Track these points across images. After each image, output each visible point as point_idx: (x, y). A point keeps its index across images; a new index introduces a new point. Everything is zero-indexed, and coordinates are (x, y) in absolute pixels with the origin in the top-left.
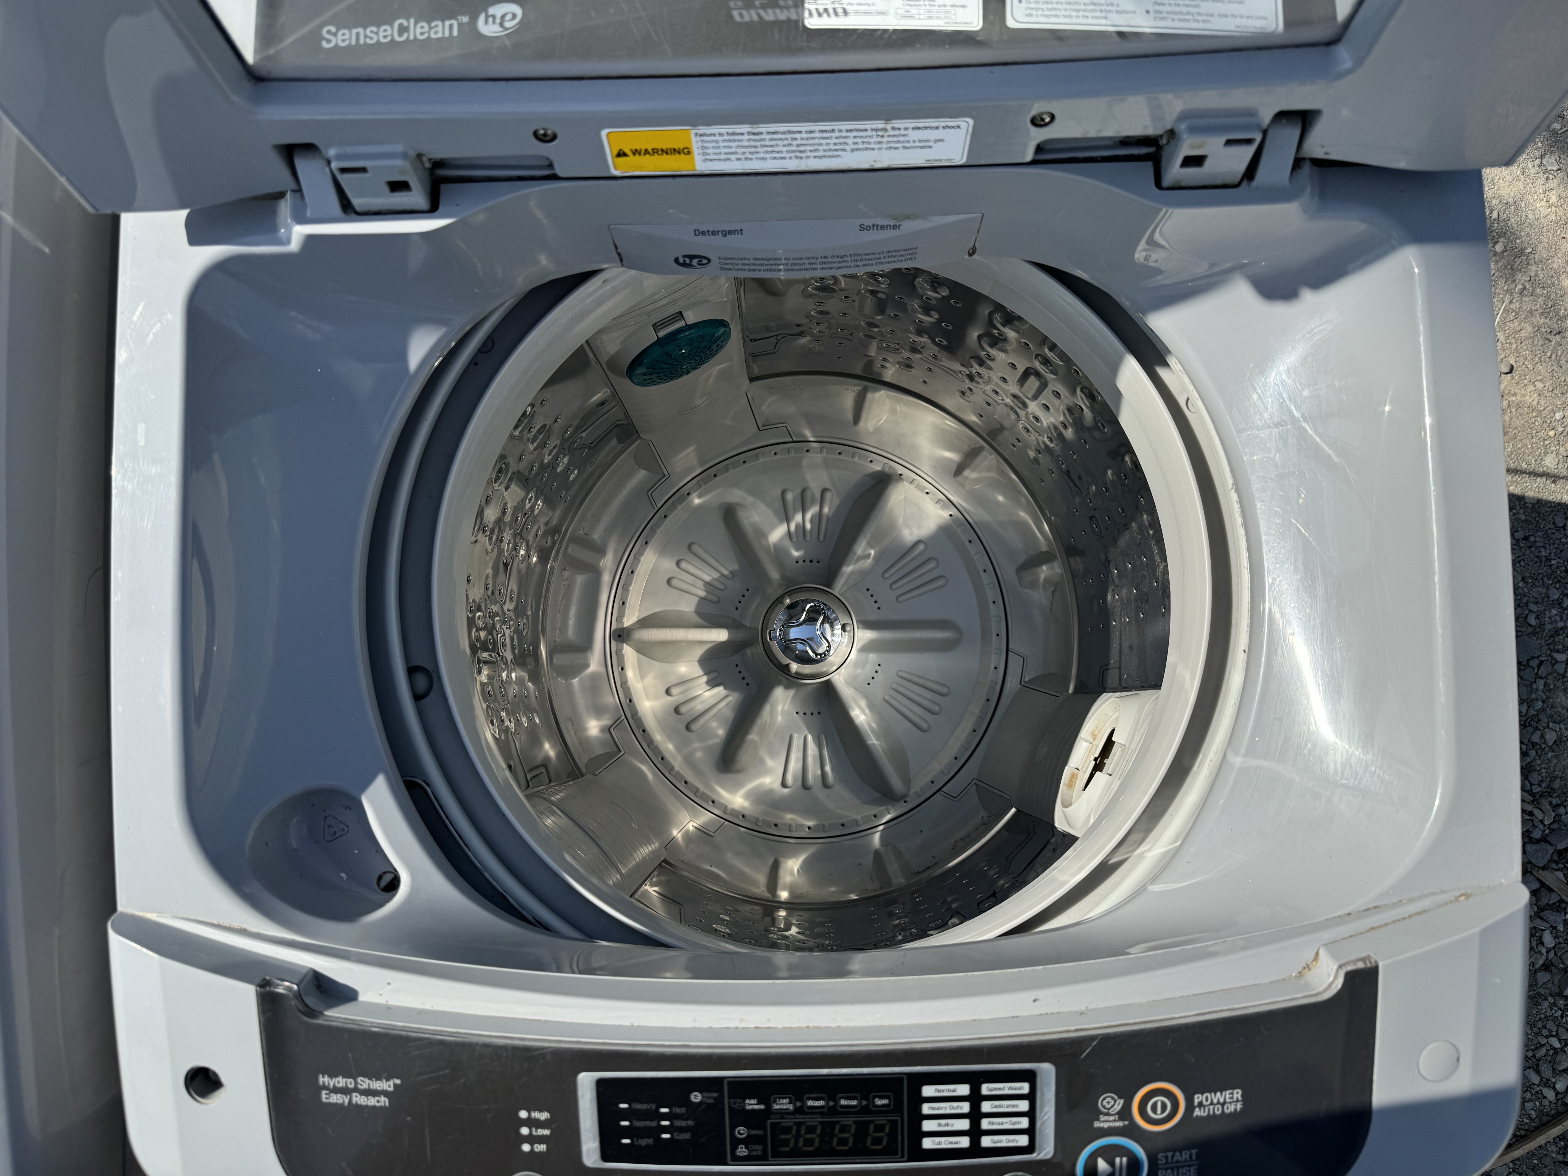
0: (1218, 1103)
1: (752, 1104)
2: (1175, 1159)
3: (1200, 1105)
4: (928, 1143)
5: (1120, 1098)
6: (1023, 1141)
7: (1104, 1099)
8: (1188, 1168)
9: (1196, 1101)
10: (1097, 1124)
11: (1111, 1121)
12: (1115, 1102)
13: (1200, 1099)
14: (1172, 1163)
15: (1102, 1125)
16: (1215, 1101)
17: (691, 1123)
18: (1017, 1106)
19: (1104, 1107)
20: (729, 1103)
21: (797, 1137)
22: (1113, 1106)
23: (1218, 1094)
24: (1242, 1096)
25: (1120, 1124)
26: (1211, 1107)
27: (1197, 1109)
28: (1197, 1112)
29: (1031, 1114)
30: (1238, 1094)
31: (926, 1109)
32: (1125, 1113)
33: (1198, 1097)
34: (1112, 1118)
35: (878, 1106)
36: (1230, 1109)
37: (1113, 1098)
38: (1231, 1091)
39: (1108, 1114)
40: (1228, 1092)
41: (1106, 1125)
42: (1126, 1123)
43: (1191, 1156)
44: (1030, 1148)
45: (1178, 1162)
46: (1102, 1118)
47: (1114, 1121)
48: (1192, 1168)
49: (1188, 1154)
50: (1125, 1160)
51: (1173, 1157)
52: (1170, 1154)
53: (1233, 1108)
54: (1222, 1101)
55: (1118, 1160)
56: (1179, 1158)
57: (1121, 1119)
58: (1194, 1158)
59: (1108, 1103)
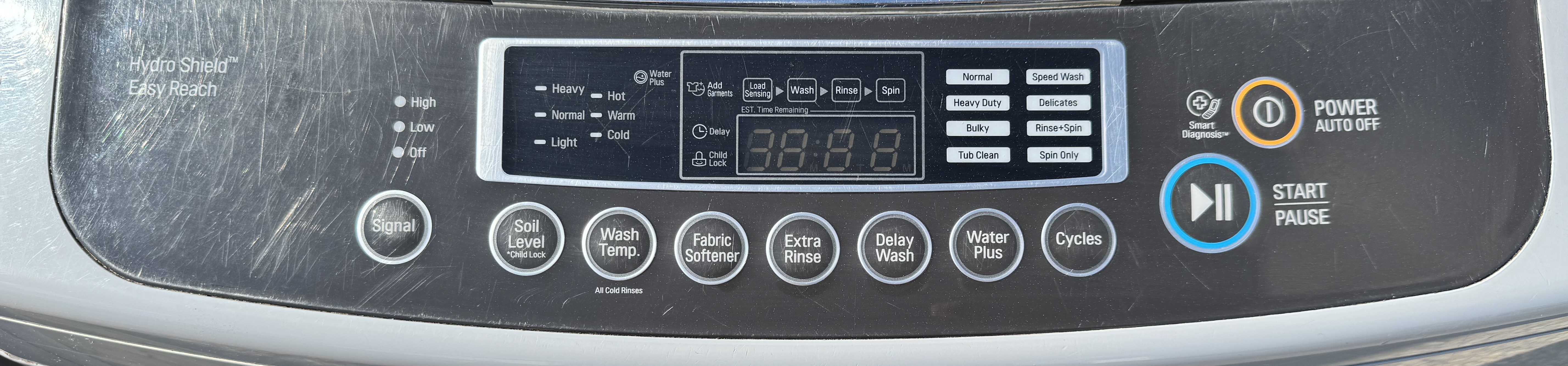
0: (1347, 116)
1: (716, 90)
2: (1297, 195)
3: (1324, 115)
4: (954, 155)
5: (1216, 97)
6: (1084, 155)
7: (1194, 97)
8: (1315, 211)
9: (1318, 109)
10: (1186, 134)
11: (1206, 130)
12: (1210, 102)
13: (1322, 108)
14: (1293, 200)
15: (1194, 135)
16: (1343, 113)
17: (631, 115)
18: (1075, 103)
19: (1194, 108)
20: (685, 87)
21: (776, 149)
22: (1207, 108)
23: (1346, 102)
24: (1377, 108)
25: (1218, 135)
26: (1338, 120)
27: (1320, 122)
28: (1320, 126)
29: (1093, 115)
30: (1371, 105)
31: (951, 103)
32: (1223, 119)
33: (1320, 105)
34: (1206, 126)
35: (886, 97)
36: (1364, 125)
37: (1206, 97)
38: (1362, 100)
39: (1198, 120)
40: (1358, 101)
41: (1199, 136)
42: (1227, 134)
43: (1318, 192)
44: (1094, 167)
45: (1300, 199)
46: (1193, 125)
47: (1210, 130)
48: (1321, 210)
49: (1314, 190)
50: (1228, 187)
51: (1294, 189)
52: (1289, 186)
53: (1367, 124)
54: (1351, 113)
55: (1218, 187)
56: (1302, 194)
57: (1219, 128)
58: (1322, 197)
59: (1200, 103)
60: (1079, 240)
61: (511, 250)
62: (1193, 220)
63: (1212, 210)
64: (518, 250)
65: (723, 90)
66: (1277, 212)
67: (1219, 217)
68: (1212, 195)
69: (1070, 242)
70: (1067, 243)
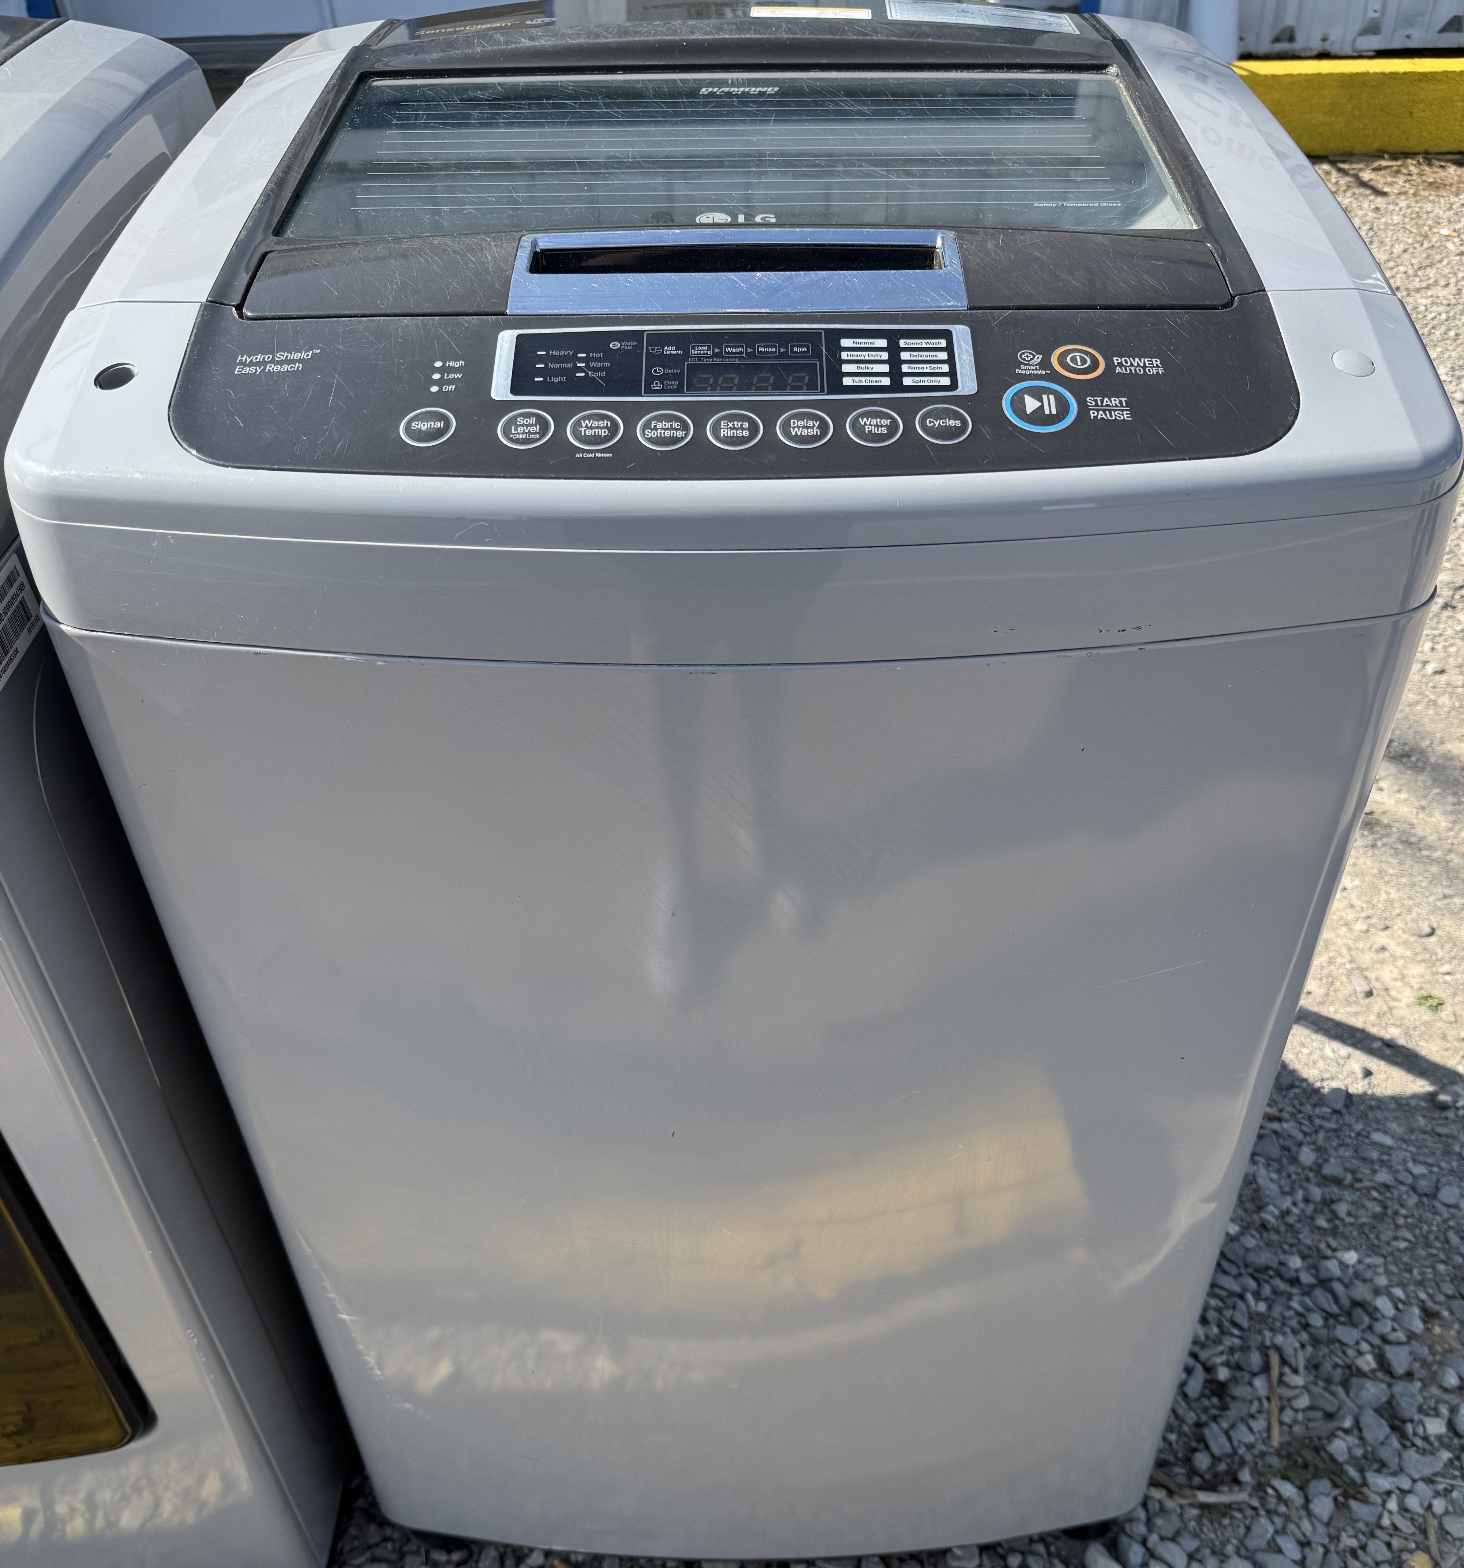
0: (1139, 367)
1: (670, 350)
2: (1105, 403)
3: (1121, 366)
4: (847, 381)
5: (1038, 354)
6: (946, 381)
7: (1021, 354)
8: (1120, 412)
9: (1116, 363)
10: (1018, 371)
11: (1033, 370)
12: (1034, 356)
13: (1119, 362)
14: (1102, 406)
15: (1024, 371)
16: (1135, 365)
17: (608, 364)
18: (936, 356)
19: (1023, 359)
20: (647, 350)
22: (1031, 359)
23: (1137, 360)
24: (1161, 364)
25: (1042, 372)
26: (1132, 369)
27: (1118, 368)
28: (1119, 371)
29: (951, 361)
30: (1157, 362)
31: (844, 355)
32: (1045, 364)
33: (1117, 359)
34: (1032, 368)
35: (797, 353)
36: (1152, 372)
37: (1031, 354)
38: (1150, 360)
39: (1026, 364)
40: (1146, 360)
41: (1028, 373)
42: (1049, 372)
43: (1120, 402)
44: (954, 385)
45: (1107, 405)
46: (1023, 367)
47: (1036, 369)
48: (1125, 413)
49: (1118, 401)
50: (1052, 397)
51: (1102, 401)
52: (1099, 399)
53: (1155, 371)
54: (1142, 365)
55: (1045, 397)
56: (1109, 403)
57: (1041, 368)
58: (1124, 405)
59: (1027, 356)
60: (943, 423)
61: (513, 434)
62: (1028, 412)
63: (1042, 408)
64: (519, 434)
65: (676, 350)
66: (1091, 412)
67: (1047, 412)
68: (1041, 401)
69: (937, 424)
70: (934, 424)
